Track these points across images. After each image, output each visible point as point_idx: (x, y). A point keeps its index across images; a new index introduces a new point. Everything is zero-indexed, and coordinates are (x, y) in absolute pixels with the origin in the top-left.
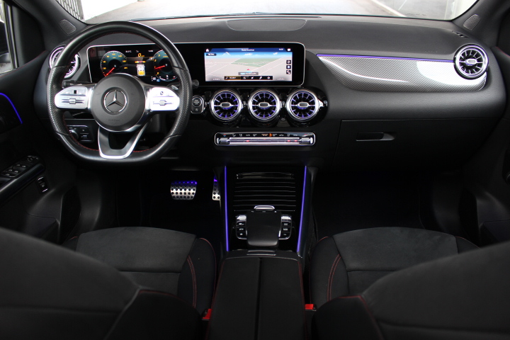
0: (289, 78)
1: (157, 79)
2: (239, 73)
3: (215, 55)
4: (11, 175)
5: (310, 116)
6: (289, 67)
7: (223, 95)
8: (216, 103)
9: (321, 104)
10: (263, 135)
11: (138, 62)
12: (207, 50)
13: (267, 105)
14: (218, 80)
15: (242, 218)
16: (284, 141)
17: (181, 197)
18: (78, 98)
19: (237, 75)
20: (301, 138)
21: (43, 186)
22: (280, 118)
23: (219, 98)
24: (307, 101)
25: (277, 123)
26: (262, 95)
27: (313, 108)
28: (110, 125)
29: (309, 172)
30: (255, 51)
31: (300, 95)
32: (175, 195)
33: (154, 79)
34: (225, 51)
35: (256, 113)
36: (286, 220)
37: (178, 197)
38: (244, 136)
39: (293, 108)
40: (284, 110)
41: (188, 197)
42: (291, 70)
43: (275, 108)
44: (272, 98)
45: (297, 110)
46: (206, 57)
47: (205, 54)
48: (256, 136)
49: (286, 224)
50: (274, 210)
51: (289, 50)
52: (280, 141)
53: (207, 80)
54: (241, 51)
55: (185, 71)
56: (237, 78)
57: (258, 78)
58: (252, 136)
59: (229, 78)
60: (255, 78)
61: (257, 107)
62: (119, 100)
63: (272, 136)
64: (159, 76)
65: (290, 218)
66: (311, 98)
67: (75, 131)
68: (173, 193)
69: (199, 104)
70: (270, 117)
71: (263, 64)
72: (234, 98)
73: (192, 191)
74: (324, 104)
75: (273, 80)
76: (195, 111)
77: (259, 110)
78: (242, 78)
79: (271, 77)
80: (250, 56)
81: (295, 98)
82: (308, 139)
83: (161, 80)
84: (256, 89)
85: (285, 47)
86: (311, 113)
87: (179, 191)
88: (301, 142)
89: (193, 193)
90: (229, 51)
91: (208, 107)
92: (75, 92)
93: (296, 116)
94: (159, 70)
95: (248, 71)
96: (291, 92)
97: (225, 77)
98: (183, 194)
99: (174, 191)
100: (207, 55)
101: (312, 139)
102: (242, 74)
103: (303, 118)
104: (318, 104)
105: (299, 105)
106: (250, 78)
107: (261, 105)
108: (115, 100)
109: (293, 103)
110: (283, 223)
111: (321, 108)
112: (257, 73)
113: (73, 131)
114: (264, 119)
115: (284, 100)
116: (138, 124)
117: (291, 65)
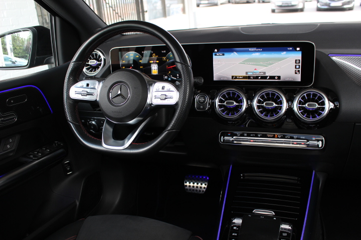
0: (298, 78)
1: (168, 77)
2: (247, 73)
3: (223, 55)
4: (34, 157)
5: (318, 118)
6: (297, 67)
7: (228, 94)
8: (221, 101)
9: (332, 105)
10: (268, 135)
11: (152, 62)
12: (216, 50)
13: (273, 104)
14: (225, 79)
15: (238, 221)
16: (290, 143)
17: (193, 190)
18: (89, 90)
19: (245, 75)
20: (308, 141)
21: (68, 169)
22: (286, 119)
23: (224, 96)
24: (317, 102)
25: (283, 123)
26: (267, 94)
27: (323, 109)
28: (113, 116)
29: (317, 177)
30: (263, 51)
31: (308, 95)
32: (188, 187)
33: (166, 77)
34: (232, 51)
35: (261, 112)
36: (285, 229)
37: (190, 190)
38: (249, 135)
39: (300, 108)
40: (290, 110)
41: (200, 191)
42: (300, 69)
43: (281, 108)
44: (278, 97)
45: (304, 111)
46: (214, 56)
47: (214, 54)
48: (261, 137)
49: (285, 234)
50: (274, 216)
51: (298, 49)
52: (285, 143)
53: (215, 79)
54: (248, 51)
55: (187, 66)
56: (244, 78)
57: (265, 77)
58: (256, 136)
59: (236, 78)
60: (263, 78)
61: (262, 107)
62: (123, 93)
63: (278, 138)
64: (170, 75)
65: (290, 228)
66: (320, 98)
67: (96, 122)
68: (186, 186)
69: (204, 101)
70: (275, 117)
71: (270, 64)
72: (239, 96)
73: (203, 185)
74: (335, 106)
75: (282, 80)
76: (201, 109)
77: (264, 110)
78: (249, 77)
79: (279, 78)
80: (257, 55)
81: (303, 98)
82: (316, 143)
83: (172, 79)
84: (262, 88)
85: (294, 46)
86: (320, 114)
87: (192, 184)
88: (308, 145)
89: (204, 188)
90: (236, 51)
91: (213, 105)
92: (88, 85)
93: (304, 118)
94: (170, 70)
95: (255, 71)
96: (299, 92)
97: (233, 77)
98: (195, 187)
99: (188, 184)
100: (216, 55)
101: (320, 142)
102: (250, 74)
103: (311, 120)
104: (328, 105)
105: (307, 105)
106: (257, 77)
107: (266, 104)
108: (119, 92)
109: (300, 103)
110: (282, 232)
111: (331, 109)
112: (265, 73)
113: (93, 122)
114: (269, 118)
115: (290, 100)
116: (140, 117)
117: (300, 64)
